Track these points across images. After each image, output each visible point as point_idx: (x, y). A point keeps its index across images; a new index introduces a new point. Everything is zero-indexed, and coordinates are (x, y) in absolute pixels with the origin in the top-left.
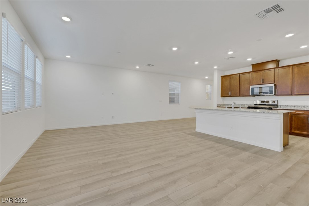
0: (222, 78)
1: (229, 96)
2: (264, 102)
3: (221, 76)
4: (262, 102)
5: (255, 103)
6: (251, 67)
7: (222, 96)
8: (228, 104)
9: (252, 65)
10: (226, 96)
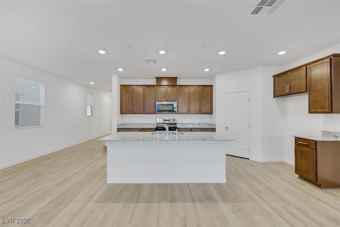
0: (122, 88)
1: (131, 112)
2: (166, 120)
3: (121, 85)
4: (164, 120)
5: (158, 122)
6: (155, 80)
7: (122, 112)
8: (128, 123)
9: (156, 77)
10: (127, 112)
